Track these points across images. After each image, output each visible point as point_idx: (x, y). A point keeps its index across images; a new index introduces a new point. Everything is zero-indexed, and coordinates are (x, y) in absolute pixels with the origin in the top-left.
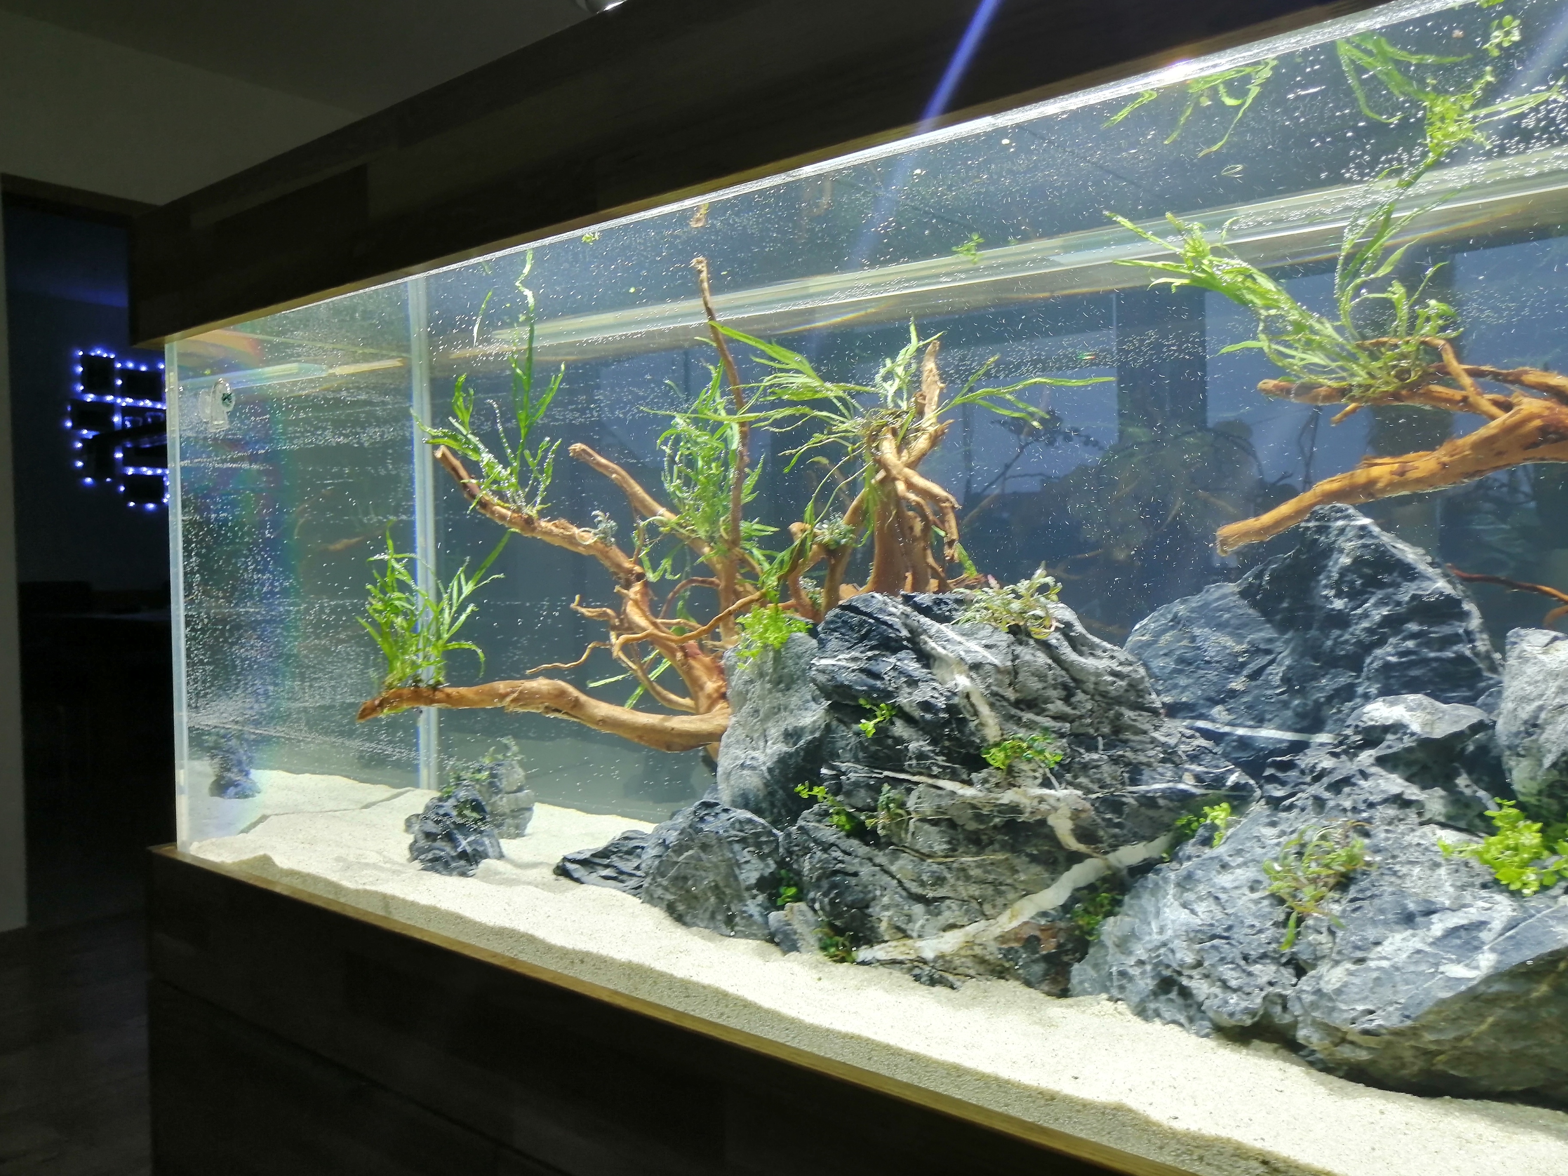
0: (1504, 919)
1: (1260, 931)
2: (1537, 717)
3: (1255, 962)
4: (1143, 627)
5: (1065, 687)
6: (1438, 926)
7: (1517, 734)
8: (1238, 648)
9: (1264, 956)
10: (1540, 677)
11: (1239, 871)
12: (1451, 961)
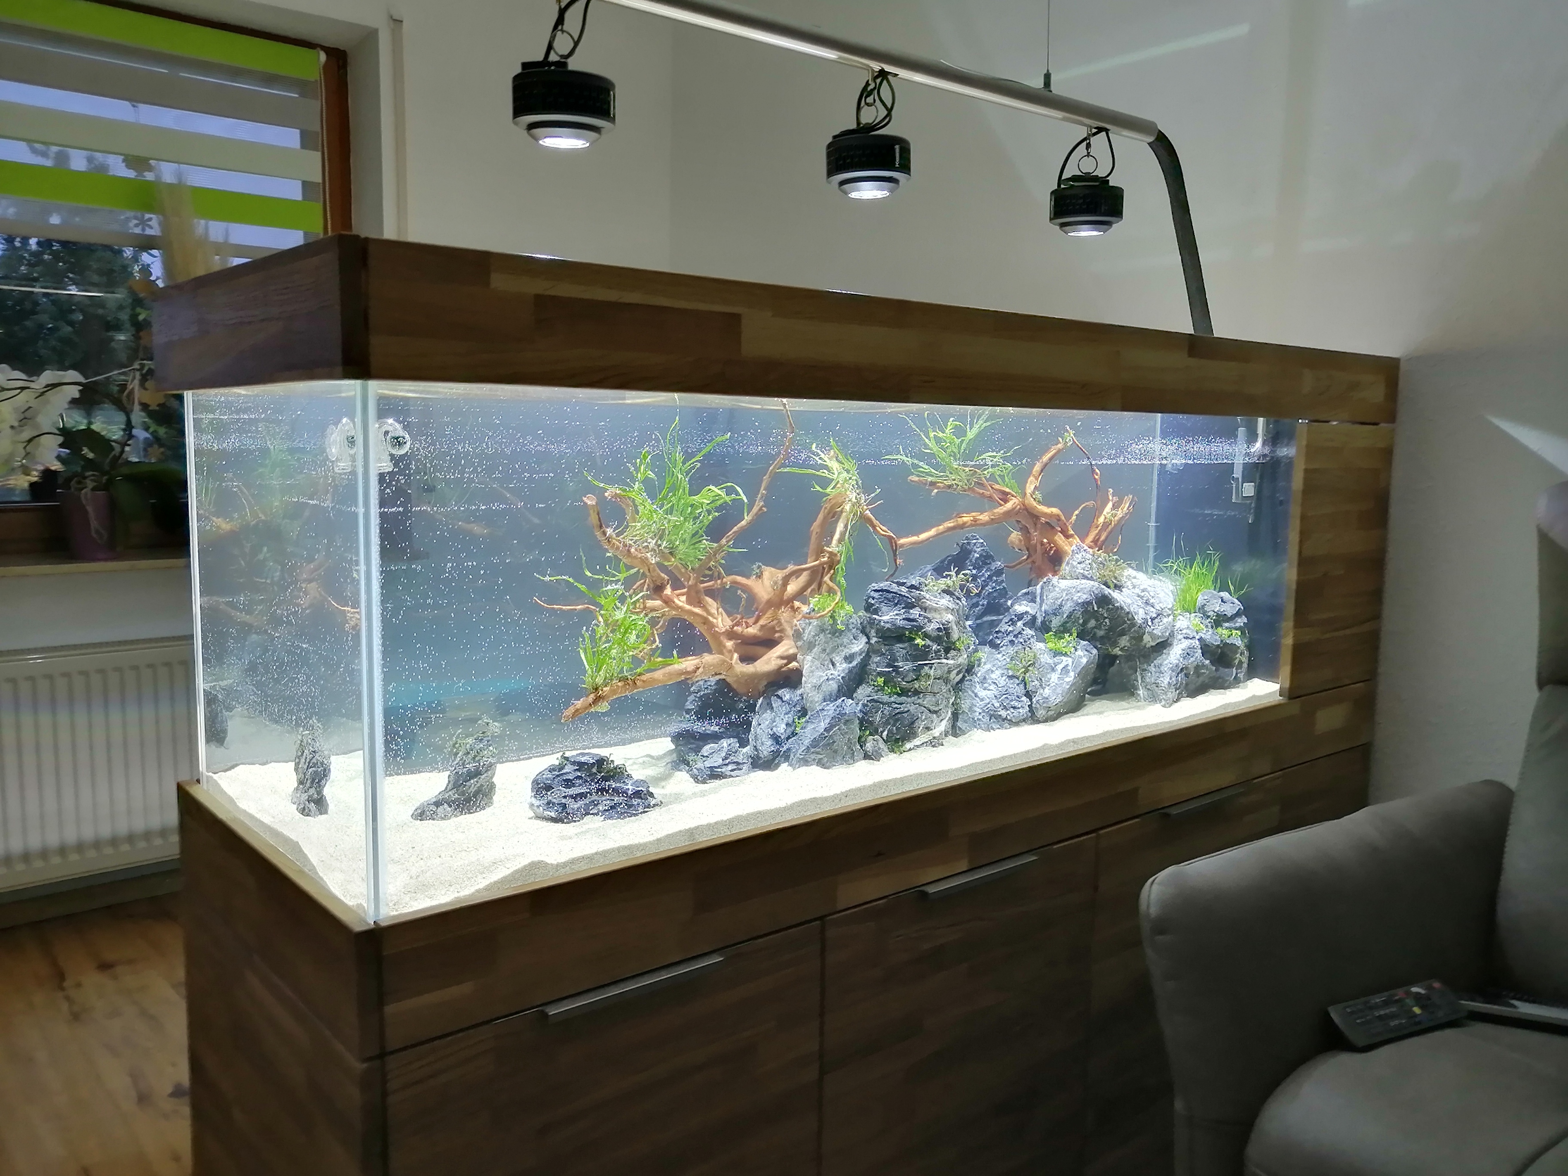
10: (1060, 591)
11: (996, 672)
12: (1065, 677)
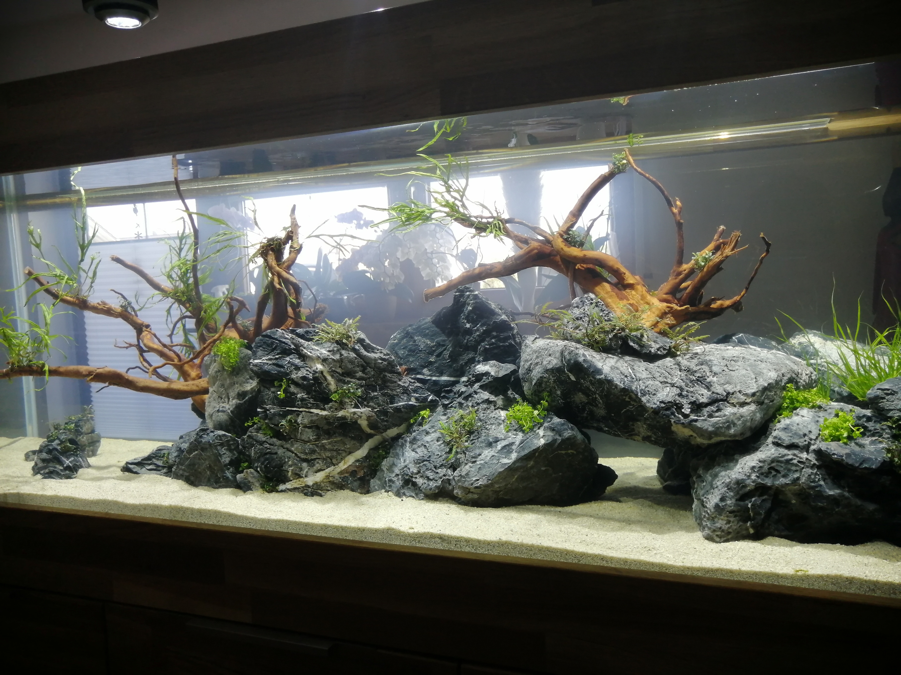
0: (520, 441)
1: (441, 456)
2: (530, 367)
3: (439, 468)
4: (395, 337)
5: (362, 366)
6: (500, 445)
7: (524, 374)
8: (432, 344)
9: (442, 465)
11: (433, 434)
12: (503, 457)
